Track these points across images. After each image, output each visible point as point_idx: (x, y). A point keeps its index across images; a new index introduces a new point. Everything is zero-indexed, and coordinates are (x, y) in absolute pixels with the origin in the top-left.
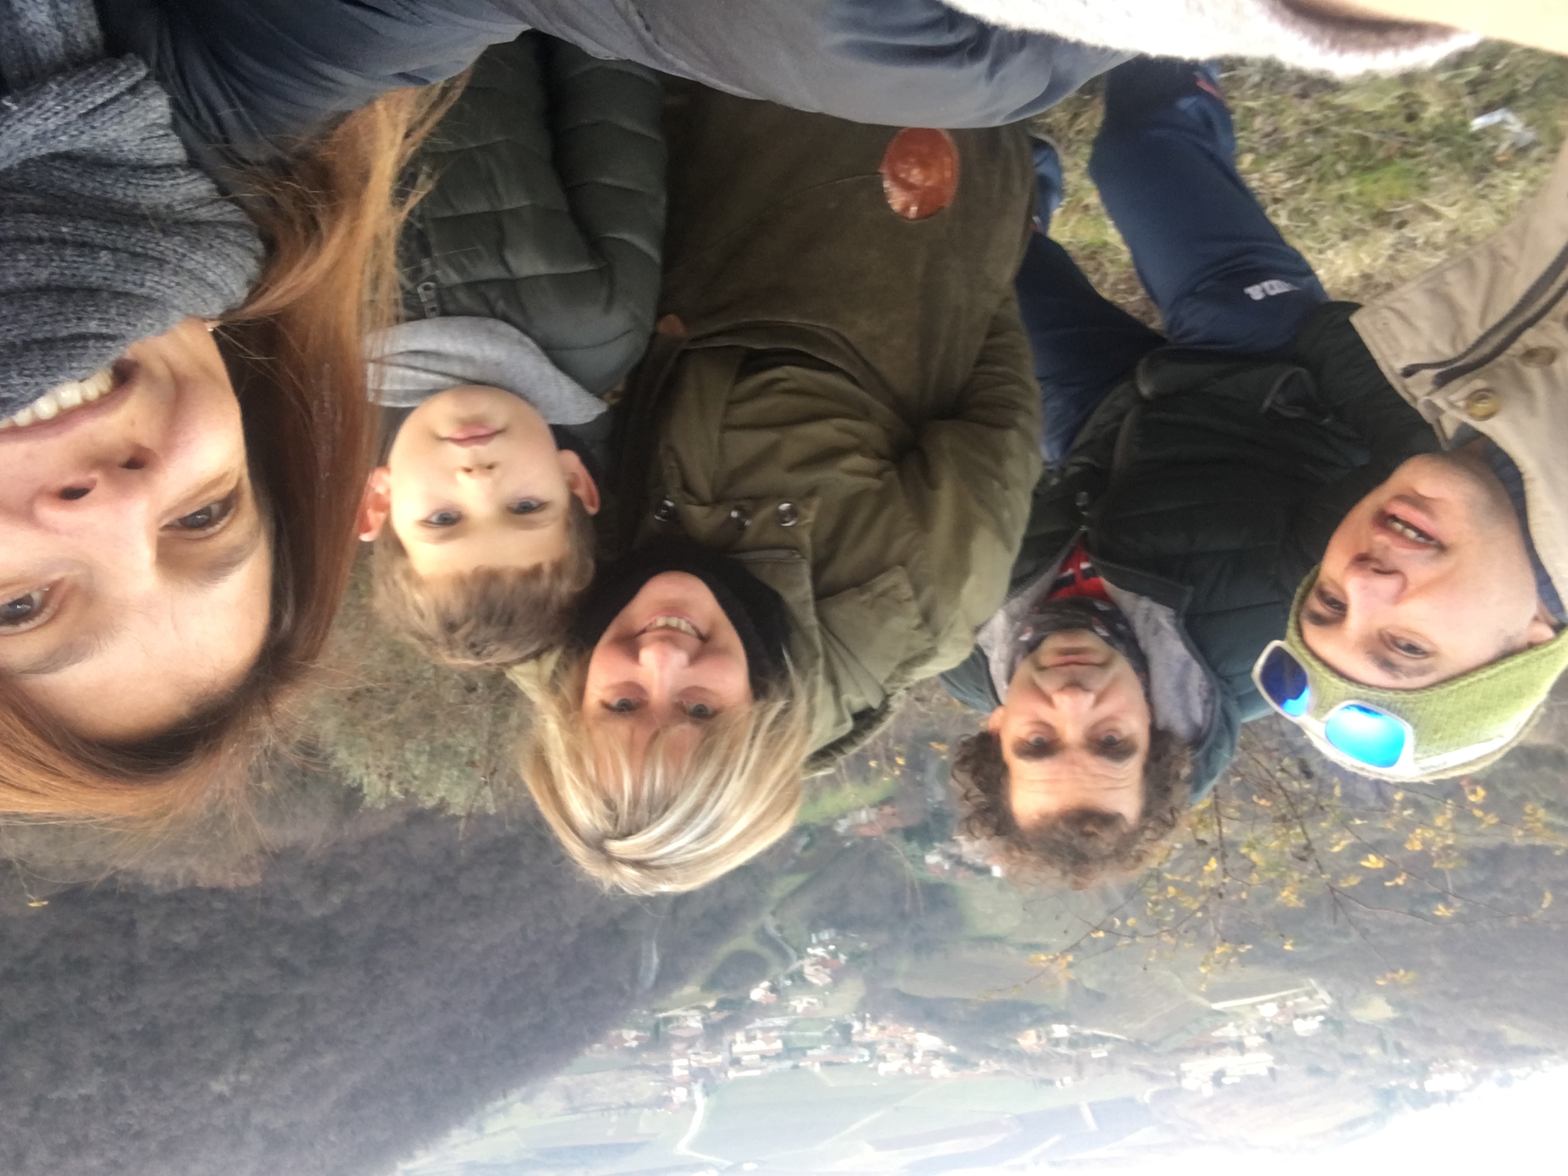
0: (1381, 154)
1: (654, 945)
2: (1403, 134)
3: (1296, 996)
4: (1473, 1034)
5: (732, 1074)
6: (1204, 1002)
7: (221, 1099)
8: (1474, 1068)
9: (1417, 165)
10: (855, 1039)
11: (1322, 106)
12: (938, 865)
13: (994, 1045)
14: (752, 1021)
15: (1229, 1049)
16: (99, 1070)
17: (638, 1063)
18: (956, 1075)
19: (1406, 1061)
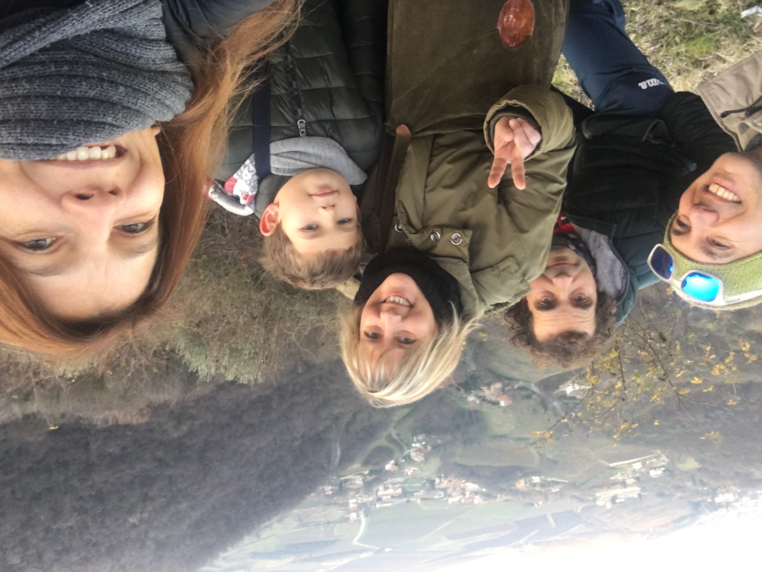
0: (697, 31)
1: (338, 445)
2: (709, 21)
3: (650, 459)
4: (738, 474)
5: (378, 505)
6: (606, 463)
7: (134, 526)
8: (739, 491)
9: (715, 36)
10: (437, 487)
11: (668, 8)
12: (473, 402)
13: (504, 487)
14: (387, 480)
15: (619, 485)
16: (75, 514)
17: (333, 502)
18: (486, 502)
19: (706, 488)
